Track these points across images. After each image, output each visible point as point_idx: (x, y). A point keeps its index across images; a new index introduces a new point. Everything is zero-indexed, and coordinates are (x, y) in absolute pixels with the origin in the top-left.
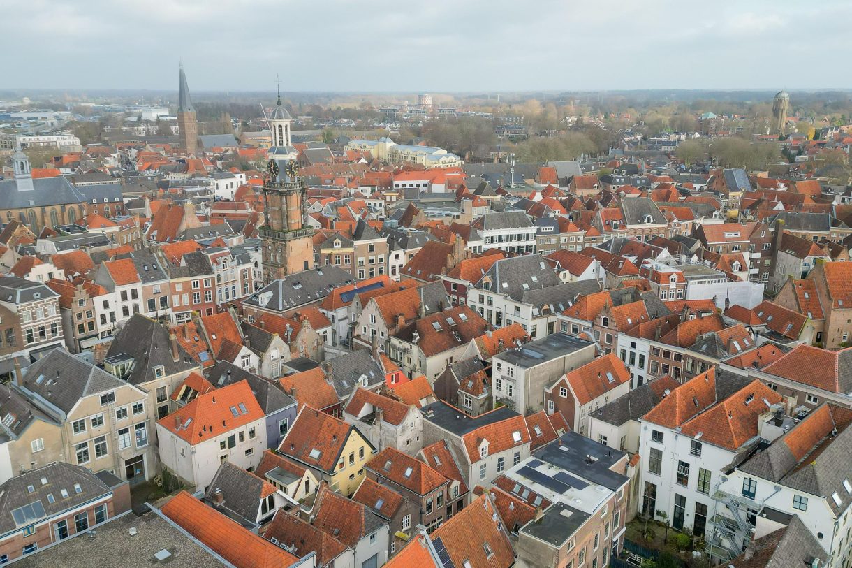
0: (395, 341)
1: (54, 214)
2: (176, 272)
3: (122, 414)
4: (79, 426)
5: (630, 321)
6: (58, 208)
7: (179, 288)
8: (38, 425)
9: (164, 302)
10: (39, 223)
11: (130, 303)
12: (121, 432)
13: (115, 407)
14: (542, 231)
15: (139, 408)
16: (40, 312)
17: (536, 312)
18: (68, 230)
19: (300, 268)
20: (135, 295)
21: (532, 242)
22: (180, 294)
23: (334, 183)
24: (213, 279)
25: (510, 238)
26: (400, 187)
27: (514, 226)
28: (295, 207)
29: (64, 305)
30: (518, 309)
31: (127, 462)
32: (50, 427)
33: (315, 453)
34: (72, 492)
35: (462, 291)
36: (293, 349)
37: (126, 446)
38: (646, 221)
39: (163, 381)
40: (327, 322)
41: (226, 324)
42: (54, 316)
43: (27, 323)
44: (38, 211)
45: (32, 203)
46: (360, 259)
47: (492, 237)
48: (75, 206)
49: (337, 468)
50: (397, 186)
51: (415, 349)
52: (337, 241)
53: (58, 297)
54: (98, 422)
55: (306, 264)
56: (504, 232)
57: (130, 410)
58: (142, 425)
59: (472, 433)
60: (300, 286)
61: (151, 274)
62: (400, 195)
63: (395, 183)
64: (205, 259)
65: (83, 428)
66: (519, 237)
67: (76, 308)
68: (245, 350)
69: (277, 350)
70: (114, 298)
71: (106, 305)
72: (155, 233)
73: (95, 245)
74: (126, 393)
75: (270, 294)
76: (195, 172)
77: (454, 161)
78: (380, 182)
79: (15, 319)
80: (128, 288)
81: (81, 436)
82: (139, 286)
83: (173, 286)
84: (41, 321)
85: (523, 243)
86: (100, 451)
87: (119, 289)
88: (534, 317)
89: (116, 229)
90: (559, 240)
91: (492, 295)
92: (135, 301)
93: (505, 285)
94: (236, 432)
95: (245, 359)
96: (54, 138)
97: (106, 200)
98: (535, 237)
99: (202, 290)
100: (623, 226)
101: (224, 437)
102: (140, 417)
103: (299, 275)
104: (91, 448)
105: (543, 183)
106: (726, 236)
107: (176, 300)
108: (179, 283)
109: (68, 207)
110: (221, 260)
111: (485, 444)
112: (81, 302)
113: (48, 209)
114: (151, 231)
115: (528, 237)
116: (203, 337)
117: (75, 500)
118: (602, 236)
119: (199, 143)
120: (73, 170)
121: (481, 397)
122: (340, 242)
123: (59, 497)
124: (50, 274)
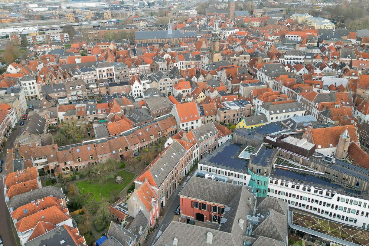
0: (227, 80)
1: (176, 40)
2: (193, 59)
3: (168, 84)
4: (161, 84)
5: (288, 83)
6: (177, 39)
7: (193, 63)
8: (154, 82)
9: (189, 67)
10: (172, 43)
11: (182, 65)
12: (167, 87)
13: (167, 82)
14: (307, 57)
15: (171, 83)
16: (163, 65)
17: (270, 78)
18: (176, 46)
19: (217, 61)
20: (183, 64)
21: (302, 61)
22: (193, 65)
23: (264, 34)
24: (201, 62)
25: (294, 59)
26: (288, 37)
27: (297, 55)
28: (217, 45)
29: (168, 64)
30: (266, 77)
31: (168, 93)
32: (156, 83)
33: (195, 95)
34: (157, 92)
35: (256, 71)
36: (205, 78)
37: (168, 90)
38: (347, 57)
39: (177, 79)
40: (217, 74)
41: (193, 71)
42: (166, 66)
43: (160, 67)
44: (172, 39)
45: (171, 37)
46: (241, 61)
47: (288, 58)
48: (181, 39)
49: (198, 98)
50: (287, 37)
51: (230, 82)
52: (235, 55)
53: (166, 62)
54: (164, 84)
55: (219, 60)
56: (292, 57)
57: (169, 83)
58: (171, 87)
59: (224, 96)
60: (215, 65)
61: (187, 59)
62: (279, 41)
63: (286, 35)
64: (200, 56)
65: (161, 85)
66: (298, 59)
67: (170, 65)
68: (194, 77)
69: (201, 78)
70: (178, 64)
71: (176, 65)
72: (195, 48)
73: (180, 50)
74: (169, 80)
75: (207, 66)
76: (224, 27)
77: (330, 25)
78: (281, 35)
79: (158, 65)
80: (182, 62)
81: (161, 86)
82: (184, 62)
83: (192, 62)
84: (163, 67)
85: (299, 61)
86: (164, 90)
87: (179, 62)
88: (269, 80)
89: (187, 46)
90: (312, 61)
91: (262, 73)
92: (183, 65)
93: (266, 71)
94: (185, 90)
95: (194, 79)
96: (189, 11)
97: (192, 37)
98: (303, 59)
99: (198, 64)
100: (338, 58)
101: (183, 90)
102: (171, 85)
103: (216, 63)
104: (162, 88)
105: (349, 39)
106: (361, 65)
107: (192, 66)
108: (193, 62)
109: (179, 39)
110: (204, 57)
111: (226, 99)
112: (171, 64)
113: (175, 39)
114: (194, 48)
115: (301, 59)
116: (188, 73)
117: (157, 94)
118: (329, 61)
119: (234, 14)
120: (189, 25)
121: (236, 93)
122: (236, 55)
123: (155, 93)
124: (168, 57)
